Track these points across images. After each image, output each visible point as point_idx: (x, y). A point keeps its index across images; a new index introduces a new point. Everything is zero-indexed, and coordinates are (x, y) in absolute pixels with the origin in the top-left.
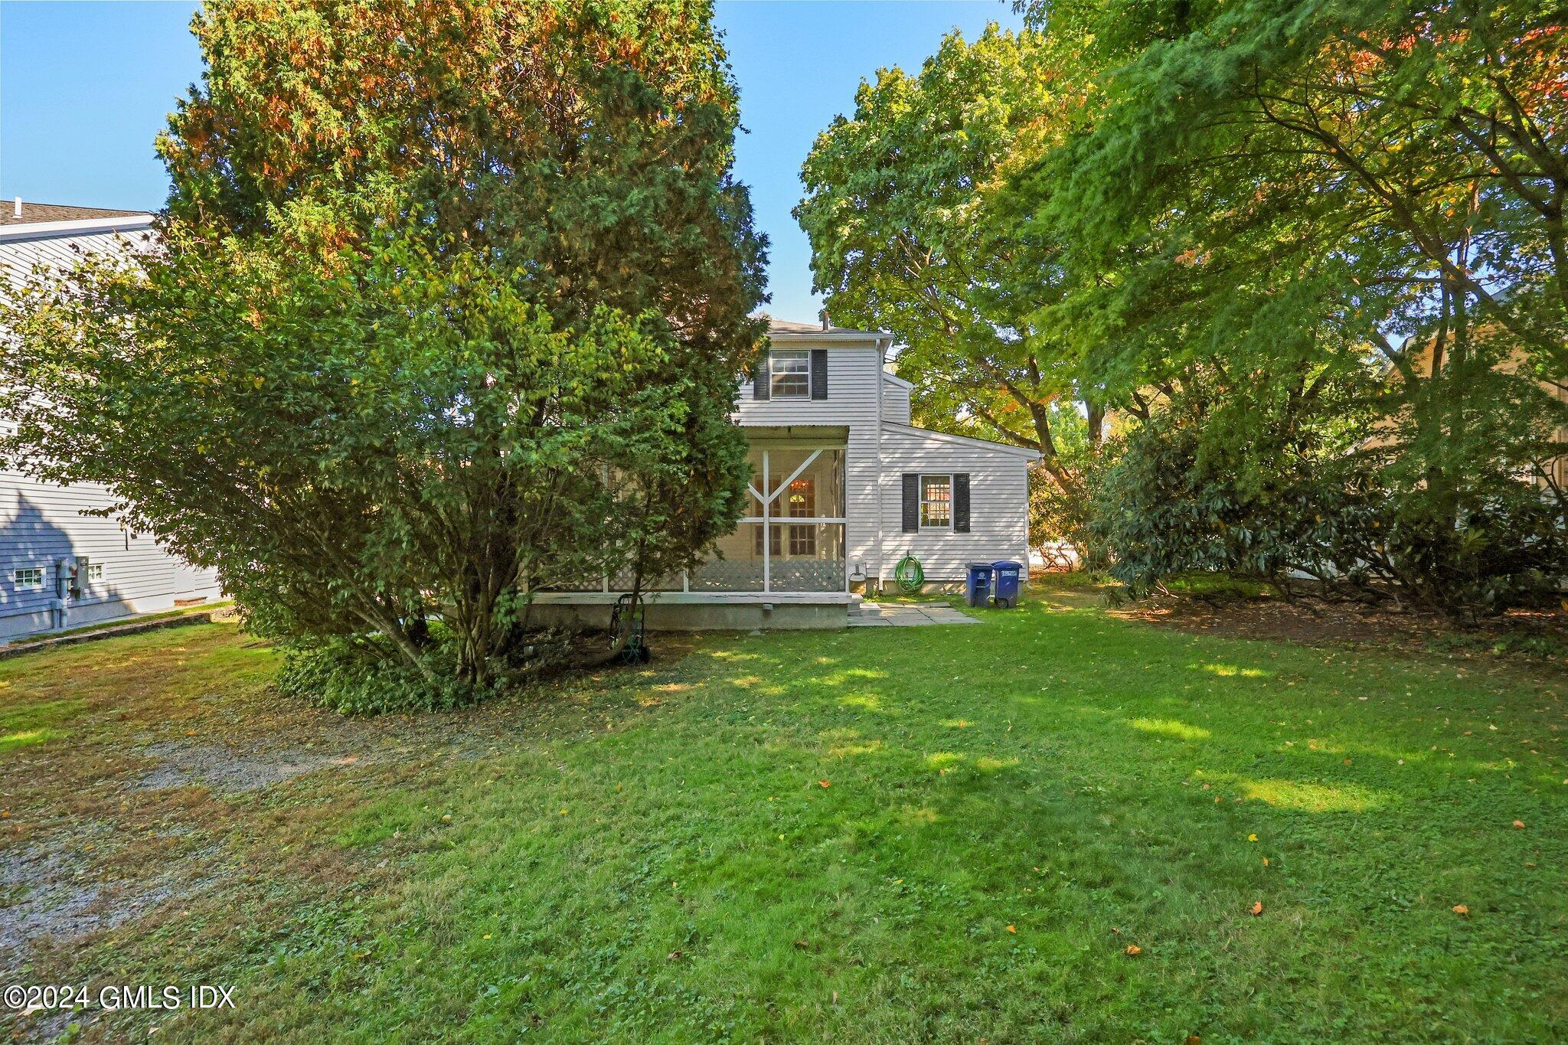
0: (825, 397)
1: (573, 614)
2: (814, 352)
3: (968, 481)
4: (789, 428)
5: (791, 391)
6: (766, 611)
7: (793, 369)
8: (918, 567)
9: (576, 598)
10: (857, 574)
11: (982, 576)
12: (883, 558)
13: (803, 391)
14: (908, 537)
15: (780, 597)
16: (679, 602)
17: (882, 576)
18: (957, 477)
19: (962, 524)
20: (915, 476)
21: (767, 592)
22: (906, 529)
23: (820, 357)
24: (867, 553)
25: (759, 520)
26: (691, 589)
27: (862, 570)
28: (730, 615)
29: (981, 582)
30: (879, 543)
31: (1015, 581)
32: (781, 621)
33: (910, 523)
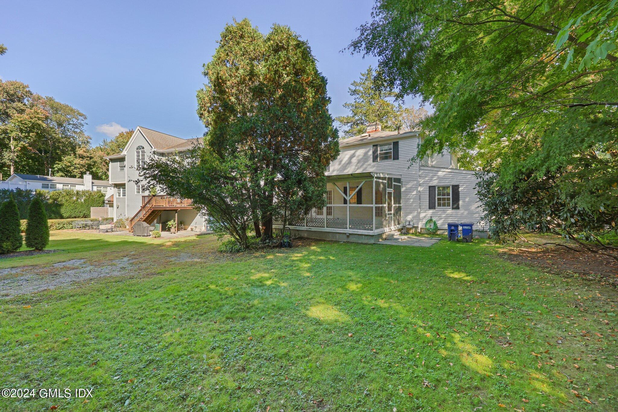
0: (398, 159)
2: (394, 143)
3: (459, 188)
4: (351, 174)
5: (386, 158)
6: (349, 236)
7: (387, 150)
8: (435, 223)
10: (409, 225)
11: (453, 228)
12: (419, 220)
13: (390, 157)
14: (431, 211)
15: (352, 231)
16: (323, 231)
17: (420, 226)
18: (453, 186)
19: (455, 206)
20: (434, 187)
21: (348, 229)
22: (430, 208)
23: (396, 144)
24: (413, 217)
25: (345, 205)
26: (327, 227)
27: (411, 223)
28: (337, 236)
30: (419, 213)
31: (471, 231)
32: (352, 239)
33: (432, 206)
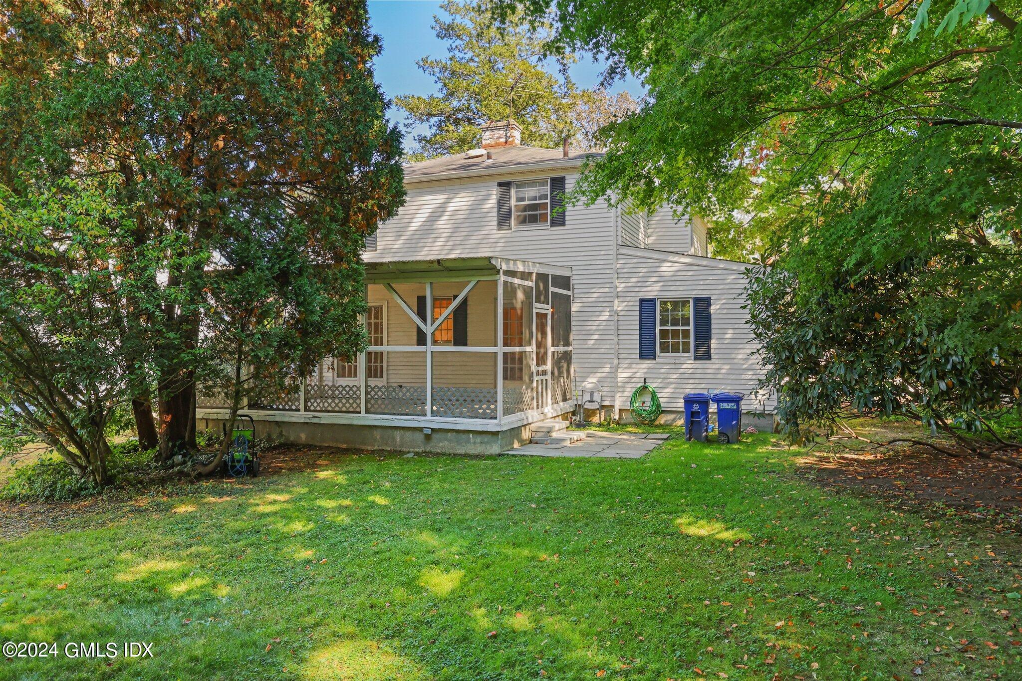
0: (564, 224)
1: (278, 430)
2: (553, 180)
3: (709, 305)
4: (439, 261)
5: (533, 219)
6: (430, 435)
7: (535, 199)
8: (654, 396)
9: (279, 416)
10: (591, 401)
11: (696, 407)
12: (616, 388)
13: (543, 218)
14: (647, 364)
15: (438, 422)
16: (355, 422)
17: (618, 404)
18: (697, 300)
19: (702, 350)
20: (653, 301)
21: (429, 417)
22: (642, 356)
23: (558, 184)
24: (601, 382)
25: (421, 348)
26: (368, 411)
28: (398, 435)
29: (694, 414)
30: (615, 371)
31: (736, 414)
32: (441, 445)
33: (646, 353)
